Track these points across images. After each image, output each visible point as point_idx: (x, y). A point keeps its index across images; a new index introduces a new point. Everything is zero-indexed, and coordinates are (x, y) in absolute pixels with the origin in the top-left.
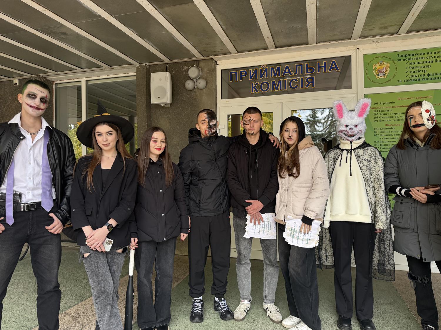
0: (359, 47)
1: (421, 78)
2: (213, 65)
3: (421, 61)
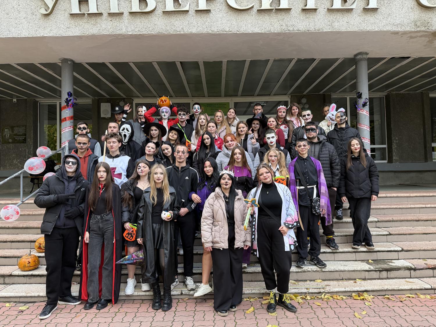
0: (193, 100)
2: (131, 101)
3: (215, 107)
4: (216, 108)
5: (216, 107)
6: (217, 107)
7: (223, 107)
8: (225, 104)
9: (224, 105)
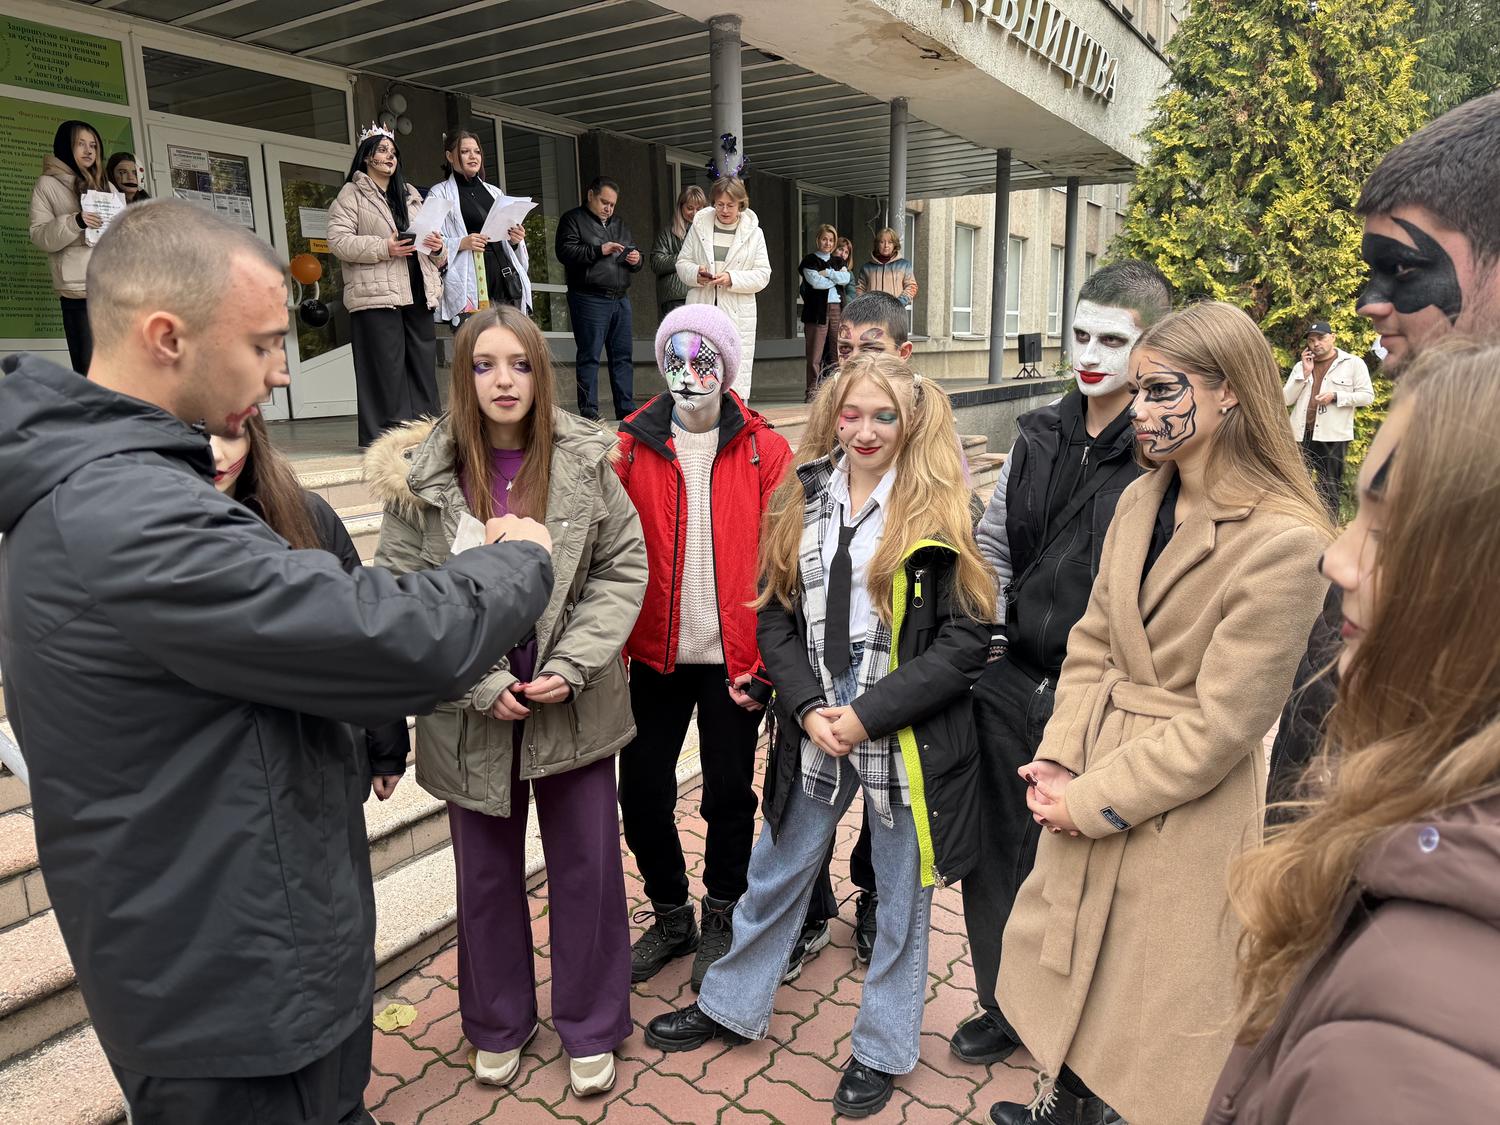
1: (56, 82)
3: (52, 49)
4: (58, 54)
5: (58, 49)
6: (63, 51)
7: (92, 57)
8: (100, 47)
9: (95, 46)
